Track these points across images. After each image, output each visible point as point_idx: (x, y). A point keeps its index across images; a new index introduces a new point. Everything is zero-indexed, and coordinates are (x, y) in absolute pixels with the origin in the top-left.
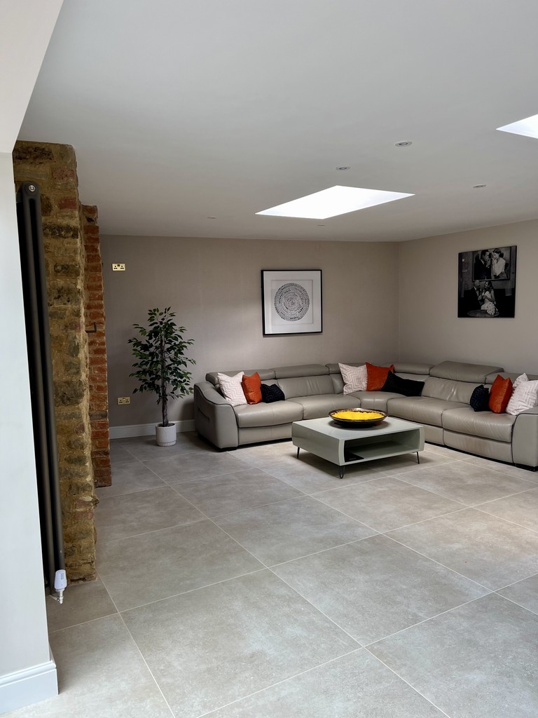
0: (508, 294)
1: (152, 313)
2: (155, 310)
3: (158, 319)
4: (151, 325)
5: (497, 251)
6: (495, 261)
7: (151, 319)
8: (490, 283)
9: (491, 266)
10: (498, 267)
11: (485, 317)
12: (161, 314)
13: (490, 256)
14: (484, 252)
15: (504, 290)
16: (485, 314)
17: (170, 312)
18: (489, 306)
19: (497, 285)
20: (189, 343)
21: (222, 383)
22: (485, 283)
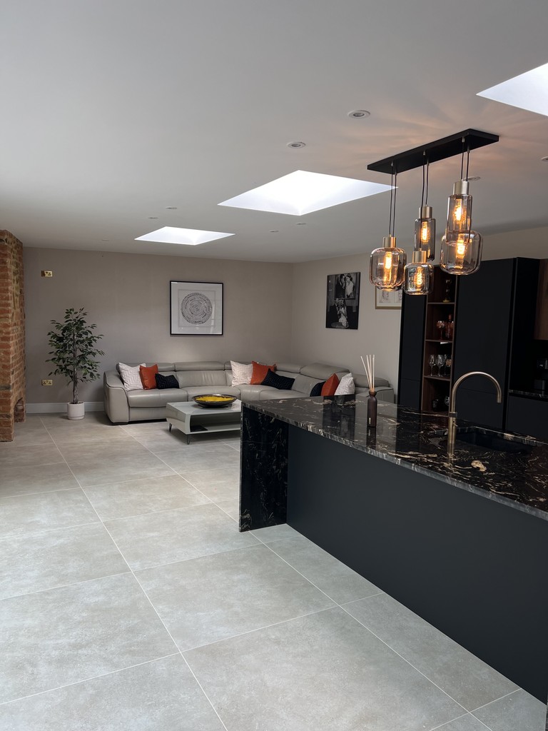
0: (354, 311)
1: (69, 312)
2: (71, 310)
3: (73, 317)
4: (67, 321)
5: (349, 275)
6: (347, 284)
7: (67, 317)
8: (344, 302)
9: (345, 287)
10: (349, 290)
11: (341, 328)
12: (76, 313)
13: (345, 279)
14: (342, 275)
15: (352, 307)
16: (340, 326)
17: (83, 312)
18: (343, 320)
19: (348, 303)
20: (98, 338)
21: (122, 371)
22: (341, 301)
